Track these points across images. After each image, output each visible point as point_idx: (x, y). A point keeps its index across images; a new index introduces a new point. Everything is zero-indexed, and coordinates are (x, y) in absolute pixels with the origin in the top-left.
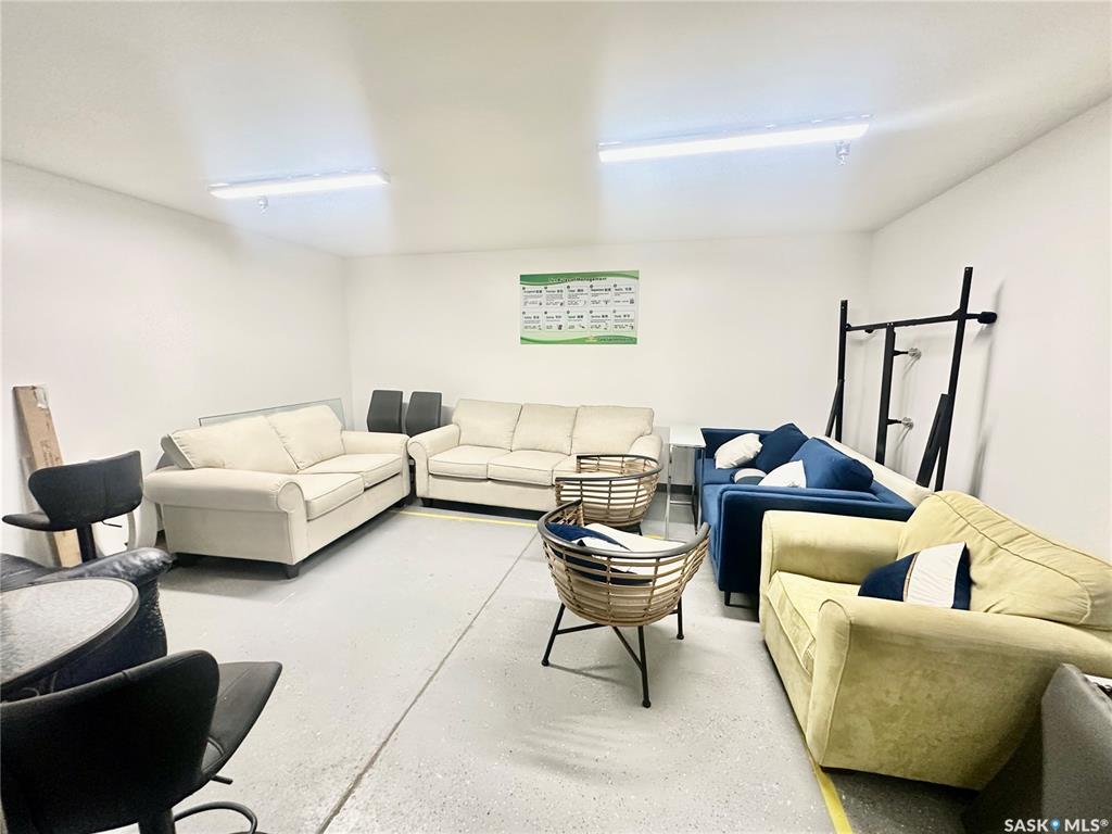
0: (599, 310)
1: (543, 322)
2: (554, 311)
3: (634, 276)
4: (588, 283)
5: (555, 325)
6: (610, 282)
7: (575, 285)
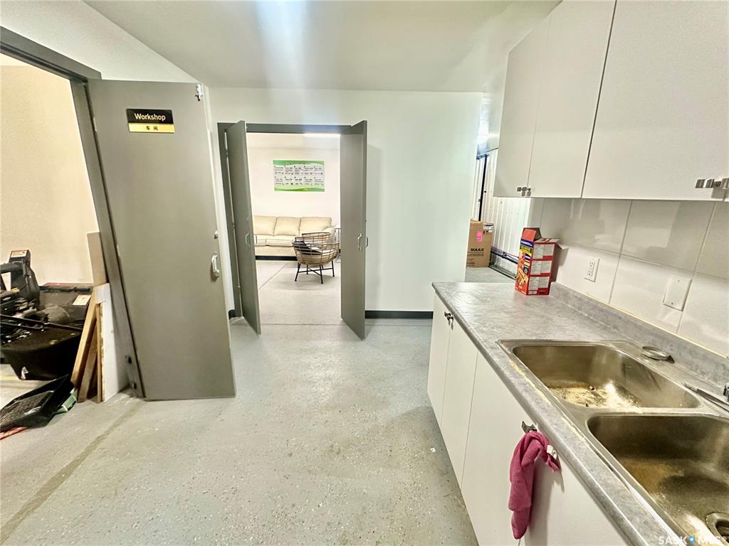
0: (309, 177)
1: (284, 181)
2: (289, 177)
3: (322, 163)
4: (303, 165)
5: (290, 183)
6: (312, 165)
7: (297, 166)
